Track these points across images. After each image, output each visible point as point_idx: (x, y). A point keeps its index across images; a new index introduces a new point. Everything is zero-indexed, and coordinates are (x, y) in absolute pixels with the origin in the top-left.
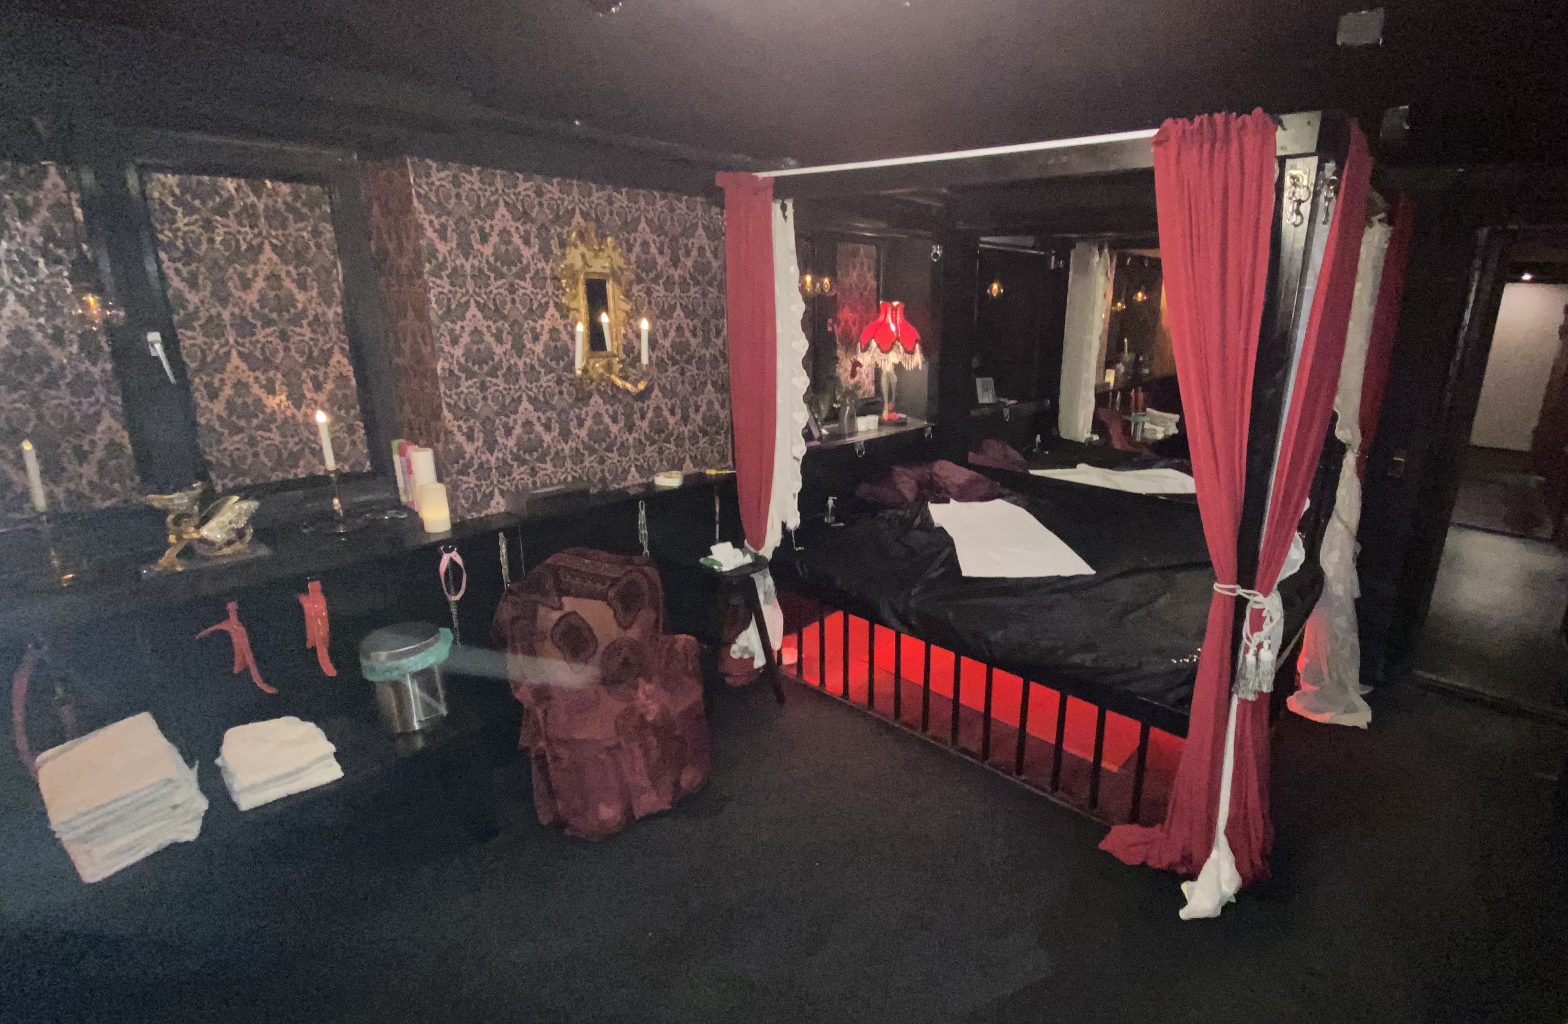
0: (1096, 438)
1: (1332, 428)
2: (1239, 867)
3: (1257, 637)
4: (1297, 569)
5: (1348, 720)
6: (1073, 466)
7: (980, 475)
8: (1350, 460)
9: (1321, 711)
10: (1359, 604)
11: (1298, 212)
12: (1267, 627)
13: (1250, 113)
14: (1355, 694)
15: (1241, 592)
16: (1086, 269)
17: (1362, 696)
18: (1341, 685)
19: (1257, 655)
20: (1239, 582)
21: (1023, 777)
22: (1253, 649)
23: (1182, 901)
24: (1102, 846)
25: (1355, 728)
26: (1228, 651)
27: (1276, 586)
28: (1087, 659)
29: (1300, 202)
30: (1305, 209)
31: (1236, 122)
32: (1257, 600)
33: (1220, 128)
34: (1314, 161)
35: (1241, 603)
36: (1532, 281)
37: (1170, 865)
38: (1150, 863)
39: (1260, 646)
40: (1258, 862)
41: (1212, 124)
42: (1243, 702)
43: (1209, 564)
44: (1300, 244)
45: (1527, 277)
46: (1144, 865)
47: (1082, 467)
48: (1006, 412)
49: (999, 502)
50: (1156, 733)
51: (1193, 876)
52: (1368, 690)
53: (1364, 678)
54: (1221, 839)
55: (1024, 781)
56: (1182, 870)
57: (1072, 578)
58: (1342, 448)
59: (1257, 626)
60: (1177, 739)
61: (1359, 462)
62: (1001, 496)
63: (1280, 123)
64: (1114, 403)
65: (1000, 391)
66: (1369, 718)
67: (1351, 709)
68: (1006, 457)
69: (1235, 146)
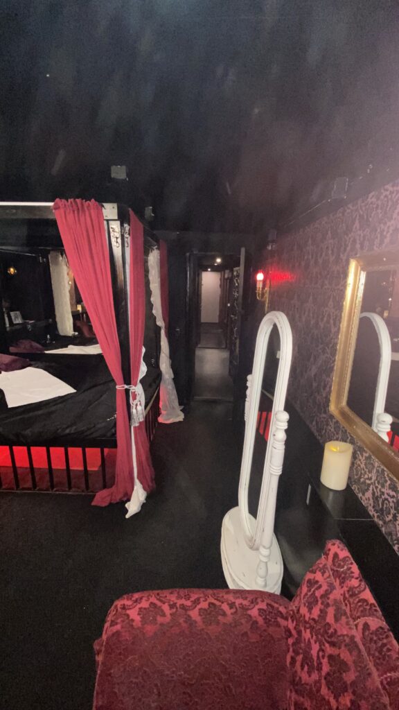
0: (77, 333)
1: (155, 322)
2: (144, 488)
3: (135, 402)
4: (145, 374)
5: (177, 420)
6: (66, 346)
7: (16, 357)
8: (163, 332)
9: (169, 419)
10: (174, 380)
11: (117, 242)
12: (138, 398)
13: (90, 201)
14: (178, 409)
15: (126, 387)
16: (57, 263)
17: (181, 410)
18: (173, 408)
19: (136, 408)
20: (125, 383)
21: (55, 489)
22: (134, 407)
23: (126, 511)
24: (93, 504)
25: (180, 422)
26: (126, 409)
27: (138, 381)
28: (73, 430)
29: (117, 238)
30: (119, 240)
31: (86, 204)
32: (133, 389)
33: (80, 206)
34: (118, 223)
35: (127, 391)
36: (211, 271)
37: (120, 500)
38: (112, 502)
39: (137, 405)
40: (150, 484)
41: (76, 203)
42: (135, 428)
43: (113, 380)
44: (120, 254)
45: (209, 270)
46: (110, 504)
47: (70, 346)
48: (29, 326)
49: (29, 369)
50: (106, 450)
51: (129, 500)
52: (182, 407)
53: (180, 404)
54: (137, 482)
55: (56, 491)
56: (125, 499)
57: (65, 396)
58: (159, 328)
59: (134, 398)
60: (113, 450)
61: (166, 333)
62: (30, 365)
63: (103, 206)
64: (83, 319)
65: (24, 317)
66: (183, 417)
67: (178, 416)
68: (31, 346)
69: (87, 213)
